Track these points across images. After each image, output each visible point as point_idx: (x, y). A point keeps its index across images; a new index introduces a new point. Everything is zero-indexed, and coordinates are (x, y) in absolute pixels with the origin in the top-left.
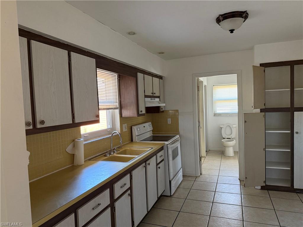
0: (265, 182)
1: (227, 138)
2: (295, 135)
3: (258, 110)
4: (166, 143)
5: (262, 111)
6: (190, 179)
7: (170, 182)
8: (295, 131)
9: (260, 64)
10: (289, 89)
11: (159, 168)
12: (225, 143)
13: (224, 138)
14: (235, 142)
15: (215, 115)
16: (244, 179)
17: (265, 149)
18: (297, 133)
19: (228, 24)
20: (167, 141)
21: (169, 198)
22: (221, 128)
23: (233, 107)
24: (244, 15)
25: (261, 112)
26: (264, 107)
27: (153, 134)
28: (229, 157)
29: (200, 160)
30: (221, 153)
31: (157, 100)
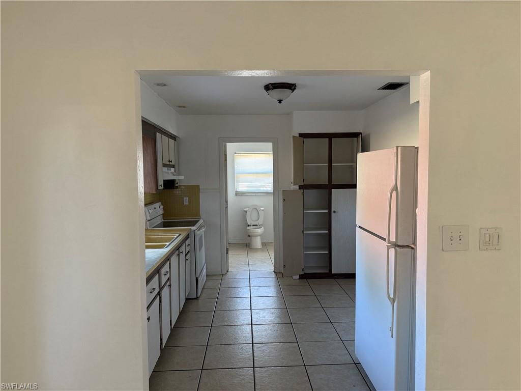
0: (303, 270)
1: (254, 225)
2: (333, 214)
3: (297, 187)
4: (193, 228)
5: (301, 187)
6: (214, 278)
7: (197, 280)
8: (332, 210)
9: (299, 134)
10: (327, 165)
11: (188, 260)
12: (251, 231)
13: (249, 226)
14: (263, 230)
15: (237, 194)
16: (282, 268)
17: (303, 232)
18: (334, 212)
19: (277, 94)
20: (193, 226)
21: (196, 301)
22: (246, 212)
23: (267, 184)
24: (293, 88)
25: (299, 189)
26: (302, 184)
27: (164, 219)
28: (256, 250)
29: (227, 253)
30: (246, 245)
31: (173, 170)
